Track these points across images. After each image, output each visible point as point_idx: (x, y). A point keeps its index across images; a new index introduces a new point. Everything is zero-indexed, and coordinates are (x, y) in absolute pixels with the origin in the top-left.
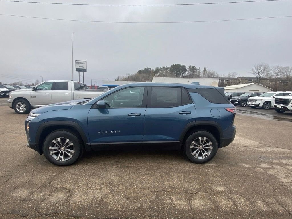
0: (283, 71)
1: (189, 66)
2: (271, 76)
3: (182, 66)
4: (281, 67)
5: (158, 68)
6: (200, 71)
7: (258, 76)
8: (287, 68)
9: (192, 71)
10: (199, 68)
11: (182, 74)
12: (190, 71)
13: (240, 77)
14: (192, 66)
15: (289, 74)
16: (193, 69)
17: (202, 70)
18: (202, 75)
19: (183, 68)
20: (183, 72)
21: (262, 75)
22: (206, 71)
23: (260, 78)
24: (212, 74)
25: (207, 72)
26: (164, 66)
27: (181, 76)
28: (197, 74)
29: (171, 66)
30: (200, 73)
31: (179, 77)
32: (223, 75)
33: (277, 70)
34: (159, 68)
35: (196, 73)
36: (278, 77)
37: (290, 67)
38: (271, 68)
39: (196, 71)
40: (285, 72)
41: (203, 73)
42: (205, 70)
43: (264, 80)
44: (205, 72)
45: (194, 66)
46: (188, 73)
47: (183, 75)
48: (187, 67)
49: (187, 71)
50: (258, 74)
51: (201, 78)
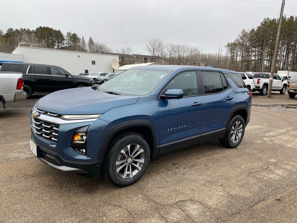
0: (175, 49)
1: (68, 33)
2: (165, 55)
3: (56, 31)
4: (174, 45)
5: (12, 29)
6: (84, 42)
7: (153, 54)
8: (179, 47)
9: (73, 41)
10: (83, 37)
11: (57, 44)
12: (70, 40)
13: (135, 54)
14: (72, 33)
15: (181, 54)
16: (74, 38)
17: (87, 41)
18: (87, 48)
19: (58, 35)
20: (58, 41)
21: (157, 53)
22: (93, 42)
23: (155, 56)
24: (101, 48)
25: (94, 44)
26: (23, 28)
27: (56, 47)
28: (81, 46)
29: (37, 29)
30: (84, 44)
31: (53, 48)
32: (115, 50)
33: (171, 49)
34: (14, 30)
35: (78, 45)
36: (172, 56)
37: (181, 46)
38: (165, 45)
39: (79, 41)
40: (177, 51)
41: (89, 46)
42: (91, 41)
43: (159, 60)
44: (91, 44)
45: (74, 34)
46: (67, 44)
47: (58, 46)
48: (65, 34)
49: (64, 40)
50: (153, 52)
51: (86, 52)
